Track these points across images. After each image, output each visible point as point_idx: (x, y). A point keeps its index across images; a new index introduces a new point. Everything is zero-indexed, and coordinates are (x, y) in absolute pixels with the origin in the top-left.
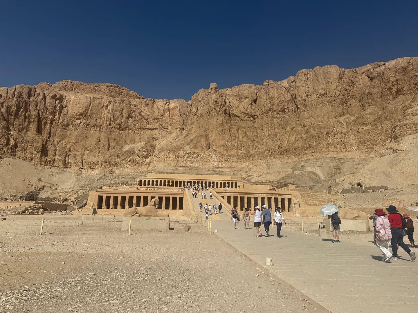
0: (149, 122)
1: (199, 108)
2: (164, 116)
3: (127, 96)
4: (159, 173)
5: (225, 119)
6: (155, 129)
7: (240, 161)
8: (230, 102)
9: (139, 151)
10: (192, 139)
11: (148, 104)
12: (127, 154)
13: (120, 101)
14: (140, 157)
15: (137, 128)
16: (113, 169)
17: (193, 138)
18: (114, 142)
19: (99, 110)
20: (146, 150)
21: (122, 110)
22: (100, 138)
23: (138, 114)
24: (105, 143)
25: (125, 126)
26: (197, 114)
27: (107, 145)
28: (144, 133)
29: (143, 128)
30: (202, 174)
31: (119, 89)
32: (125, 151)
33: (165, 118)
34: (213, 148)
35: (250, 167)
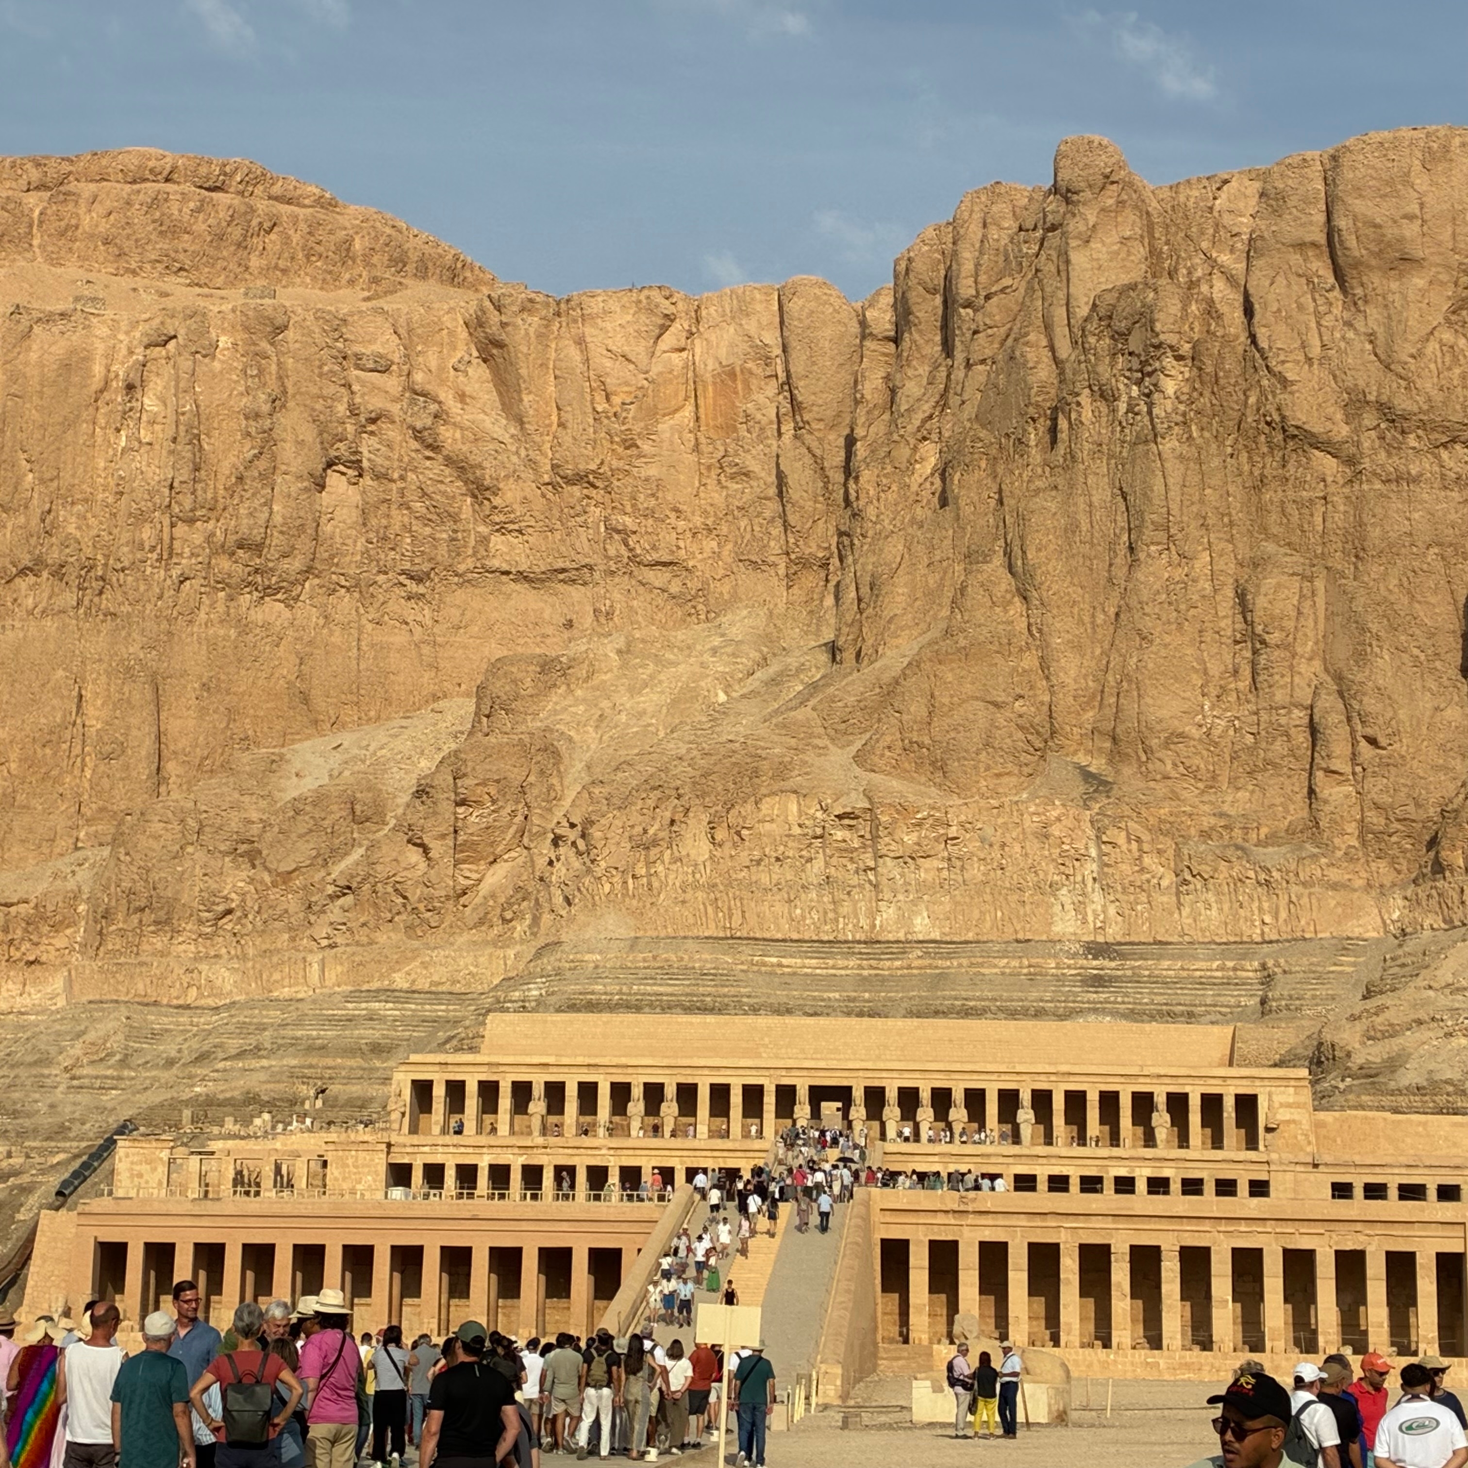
0: (506, 510)
1: (959, 374)
2: (646, 447)
3: (308, 257)
4: (592, 1007)
5: (1194, 479)
6: (563, 570)
7: (1334, 875)
8: (1249, 311)
9: (422, 792)
10: (886, 678)
11: (500, 345)
12: (316, 828)
13: (247, 329)
14: (426, 850)
15: (403, 572)
16: (204, 967)
17: (896, 672)
18: (203, 712)
19: (69, 424)
20: (484, 784)
21: (266, 408)
22: (78, 680)
23: (415, 445)
24: (128, 728)
25: (297, 564)
26: (947, 434)
27: (148, 745)
28: (469, 614)
29: (461, 568)
30: (967, 1013)
31: (241, 193)
32: (305, 799)
33: (652, 471)
34: (1082, 759)
35: (1427, 933)
